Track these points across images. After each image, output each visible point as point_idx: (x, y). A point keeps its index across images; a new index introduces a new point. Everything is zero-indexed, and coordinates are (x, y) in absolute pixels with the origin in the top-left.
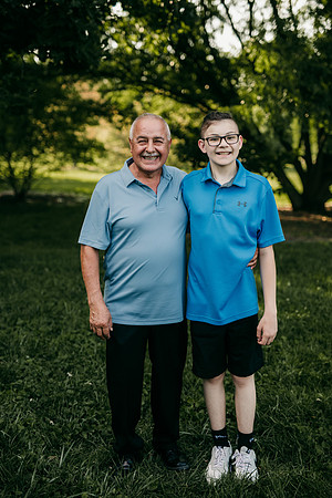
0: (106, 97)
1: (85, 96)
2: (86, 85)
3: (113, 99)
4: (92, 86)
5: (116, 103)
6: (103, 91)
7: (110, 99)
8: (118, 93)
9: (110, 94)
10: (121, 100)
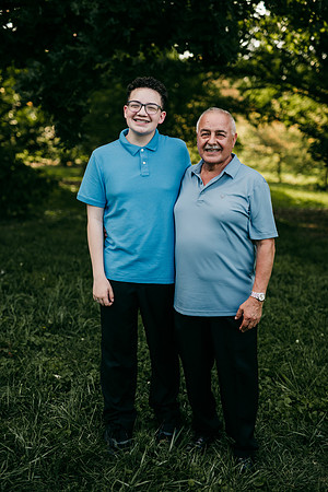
0: (245, 95)
1: (225, 93)
2: (226, 83)
3: (252, 97)
4: (231, 83)
5: (254, 101)
6: (243, 89)
7: (248, 96)
8: (257, 91)
9: (249, 92)
10: (259, 99)
